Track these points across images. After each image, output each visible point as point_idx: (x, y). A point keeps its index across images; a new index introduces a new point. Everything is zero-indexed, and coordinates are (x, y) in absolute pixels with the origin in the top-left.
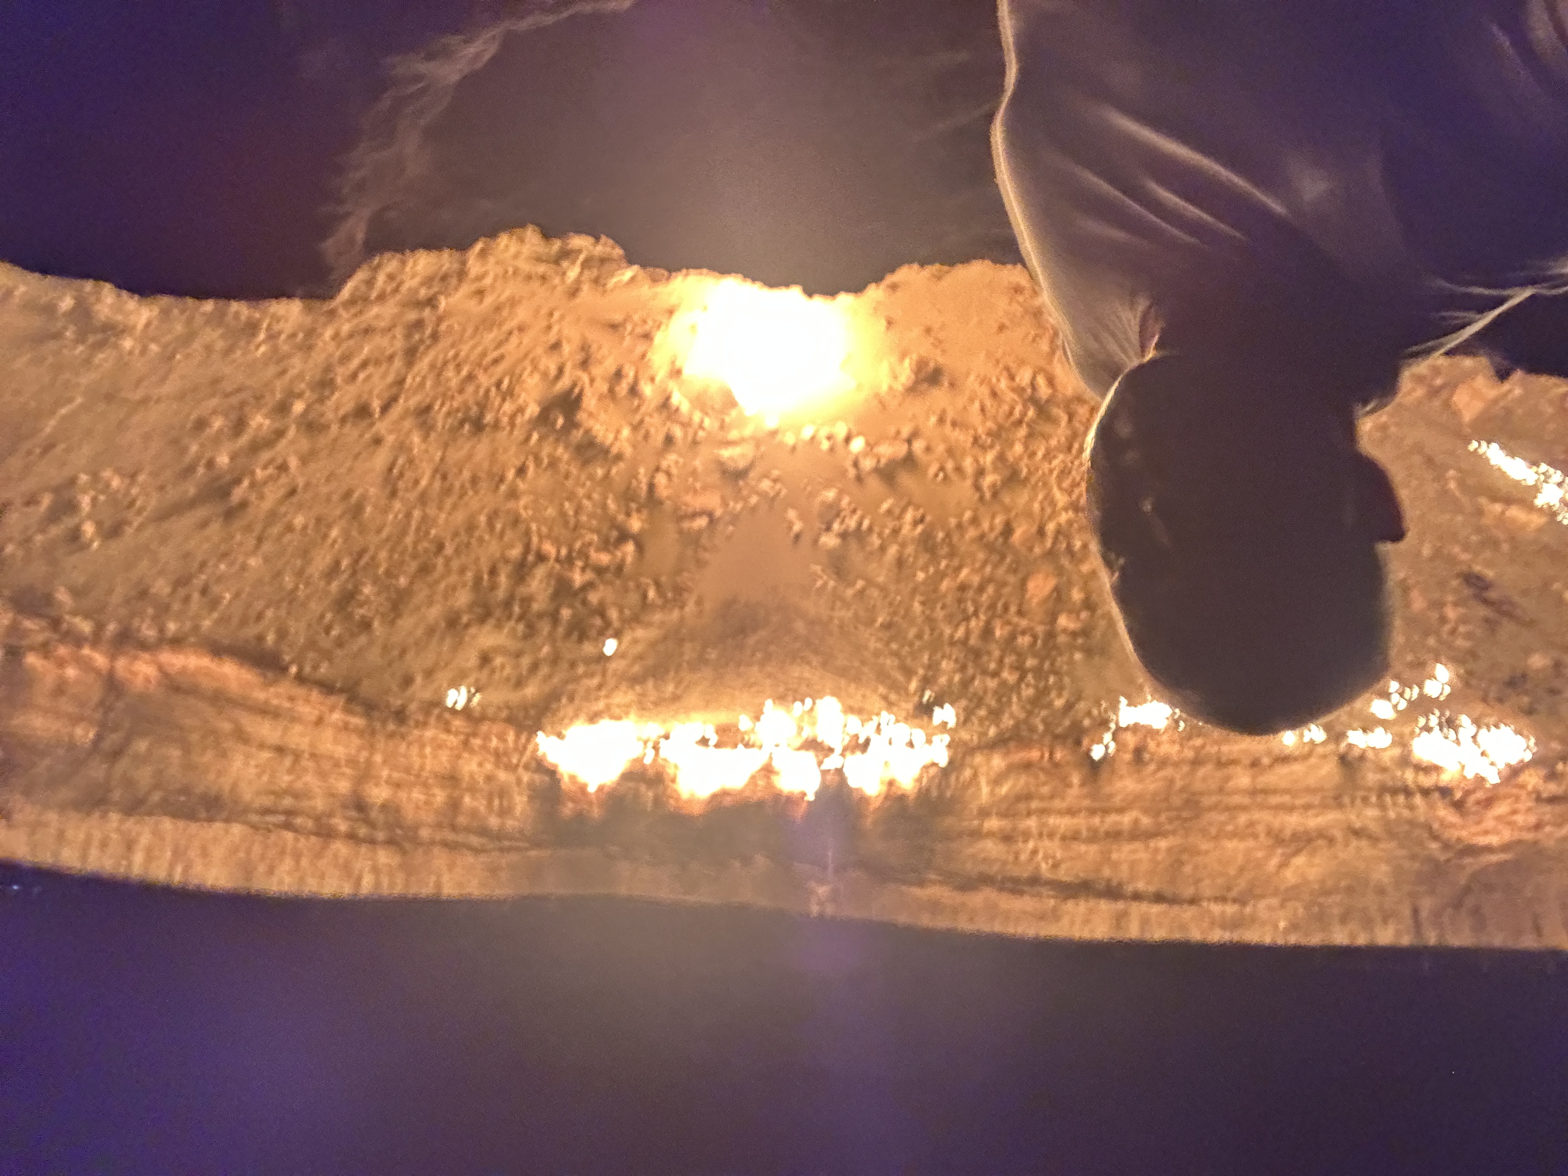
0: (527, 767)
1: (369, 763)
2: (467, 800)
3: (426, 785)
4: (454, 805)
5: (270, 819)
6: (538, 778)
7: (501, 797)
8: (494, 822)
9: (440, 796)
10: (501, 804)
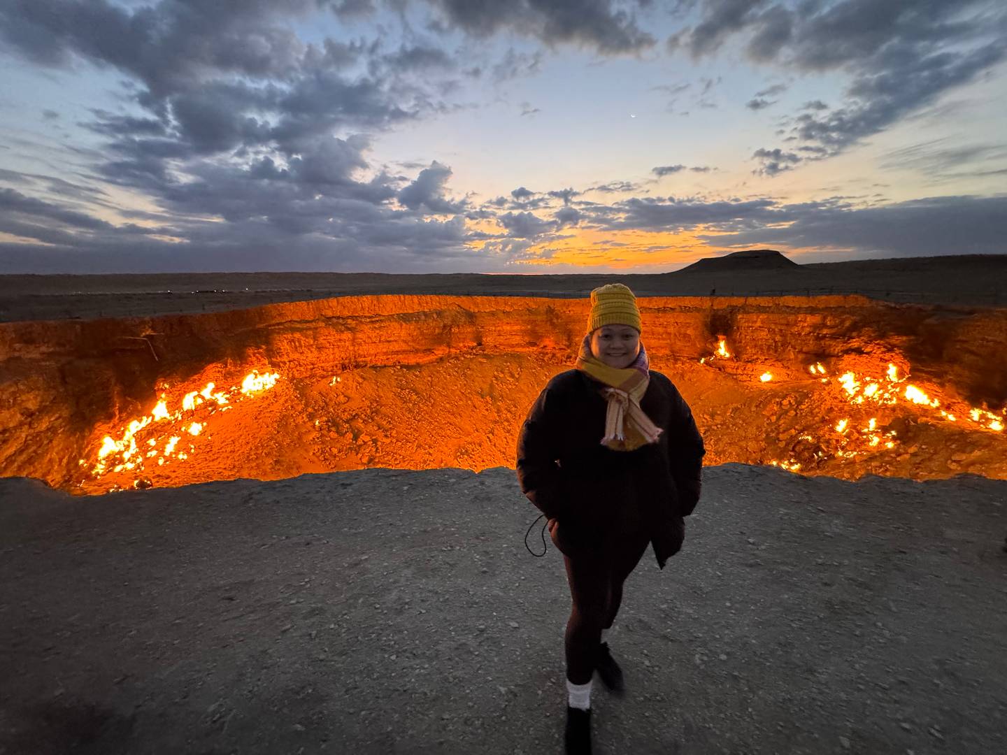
0: (285, 363)
1: (354, 346)
2: (312, 342)
3: (329, 343)
4: (315, 339)
5: (377, 319)
6: (279, 359)
7: (296, 347)
8: (297, 335)
9: (321, 340)
10: (295, 344)
